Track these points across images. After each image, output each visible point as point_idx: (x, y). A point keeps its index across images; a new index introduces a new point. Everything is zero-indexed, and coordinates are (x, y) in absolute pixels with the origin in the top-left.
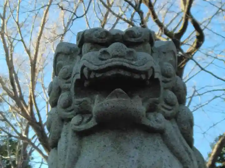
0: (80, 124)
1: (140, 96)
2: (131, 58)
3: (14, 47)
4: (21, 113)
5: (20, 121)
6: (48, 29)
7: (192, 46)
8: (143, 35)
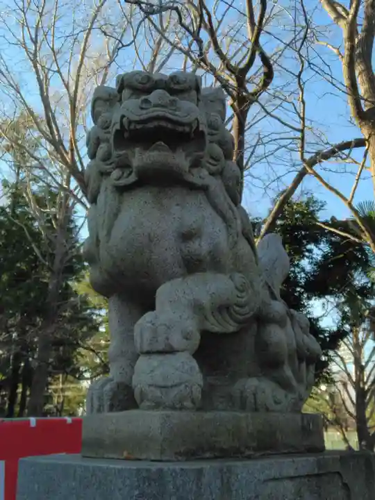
0: (119, 179)
1: (183, 150)
2: (174, 108)
3: (49, 79)
4: (60, 160)
5: (60, 169)
6: (89, 58)
7: (257, 85)
8: (188, 81)
